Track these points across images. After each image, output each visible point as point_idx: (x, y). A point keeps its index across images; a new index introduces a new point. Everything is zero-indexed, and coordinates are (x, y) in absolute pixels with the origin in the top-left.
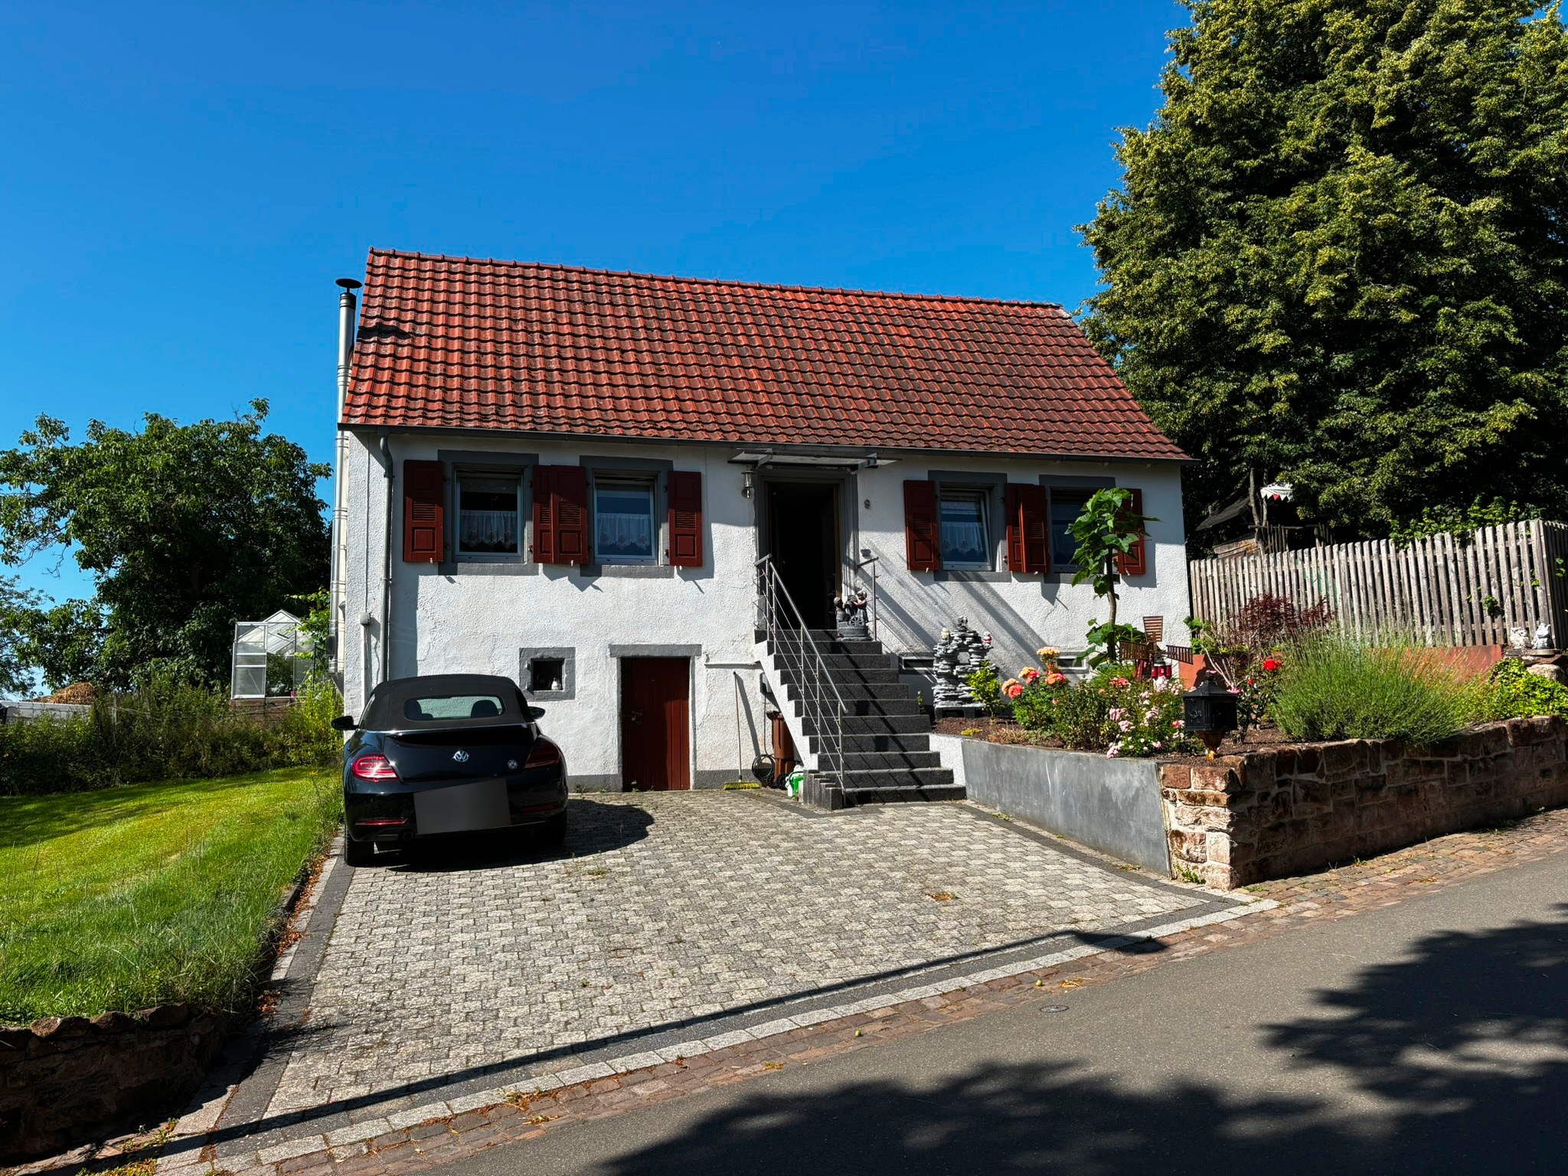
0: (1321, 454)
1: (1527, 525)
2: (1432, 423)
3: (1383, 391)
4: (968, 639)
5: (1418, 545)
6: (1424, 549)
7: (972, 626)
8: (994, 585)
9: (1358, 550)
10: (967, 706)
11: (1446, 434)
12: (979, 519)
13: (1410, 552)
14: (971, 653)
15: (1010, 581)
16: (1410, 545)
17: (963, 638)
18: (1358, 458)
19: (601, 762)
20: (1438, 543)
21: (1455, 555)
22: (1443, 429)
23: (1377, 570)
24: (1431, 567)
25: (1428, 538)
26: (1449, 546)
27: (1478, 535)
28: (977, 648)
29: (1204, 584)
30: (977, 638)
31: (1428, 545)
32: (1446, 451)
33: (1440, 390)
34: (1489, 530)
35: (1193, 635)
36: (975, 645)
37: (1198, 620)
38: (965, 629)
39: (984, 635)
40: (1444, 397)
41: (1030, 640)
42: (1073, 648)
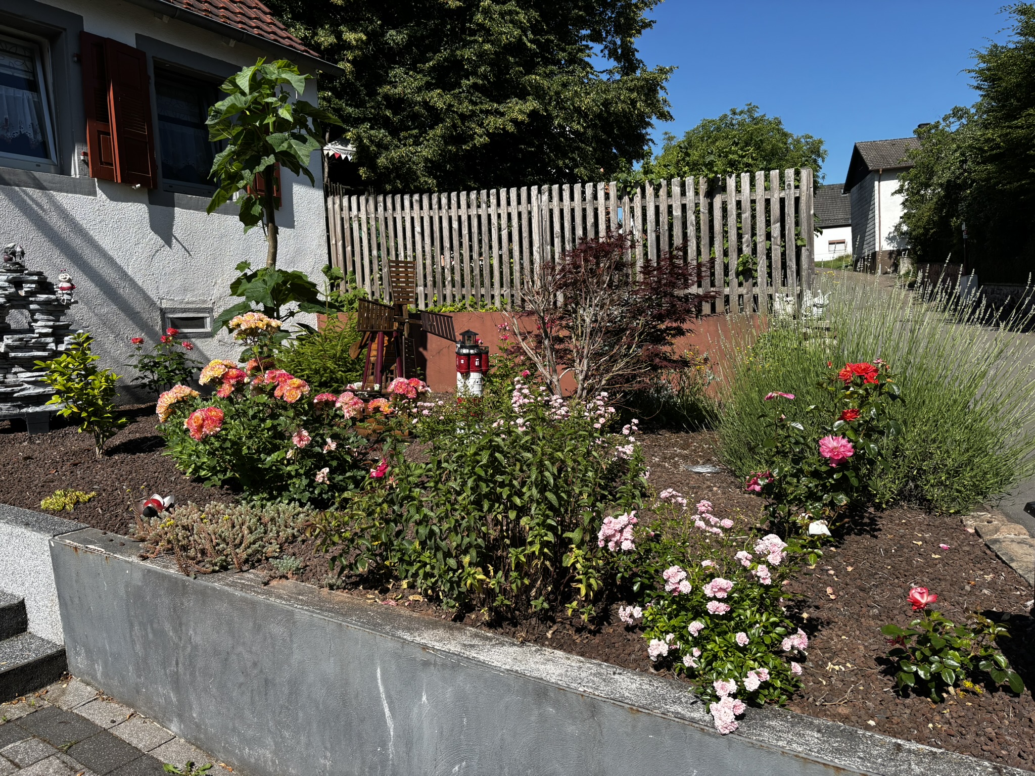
0: (378, 121)
1: (797, 173)
2: (466, 107)
3: (433, 68)
4: (27, 287)
5: (649, 190)
6: (657, 195)
7: (33, 263)
8: (65, 199)
9: (566, 195)
10: (31, 410)
11: (475, 119)
12: (32, 86)
13: (638, 199)
14: (33, 313)
15: (94, 194)
16: (638, 190)
17: (17, 284)
18: (408, 129)
20: (676, 190)
21: (697, 205)
22: (473, 113)
23: (590, 220)
24: (664, 218)
25: (664, 183)
26: (690, 193)
27: (731, 182)
28: (47, 303)
29: (347, 226)
30: (45, 286)
31: (663, 192)
32: (475, 133)
33: (472, 80)
34: (745, 177)
35: (332, 285)
36: (42, 297)
37: (337, 269)
38: (21, 268)
39: (60, 281)
40: (475, 86)
41: (125, 291)
42: (192, 303)
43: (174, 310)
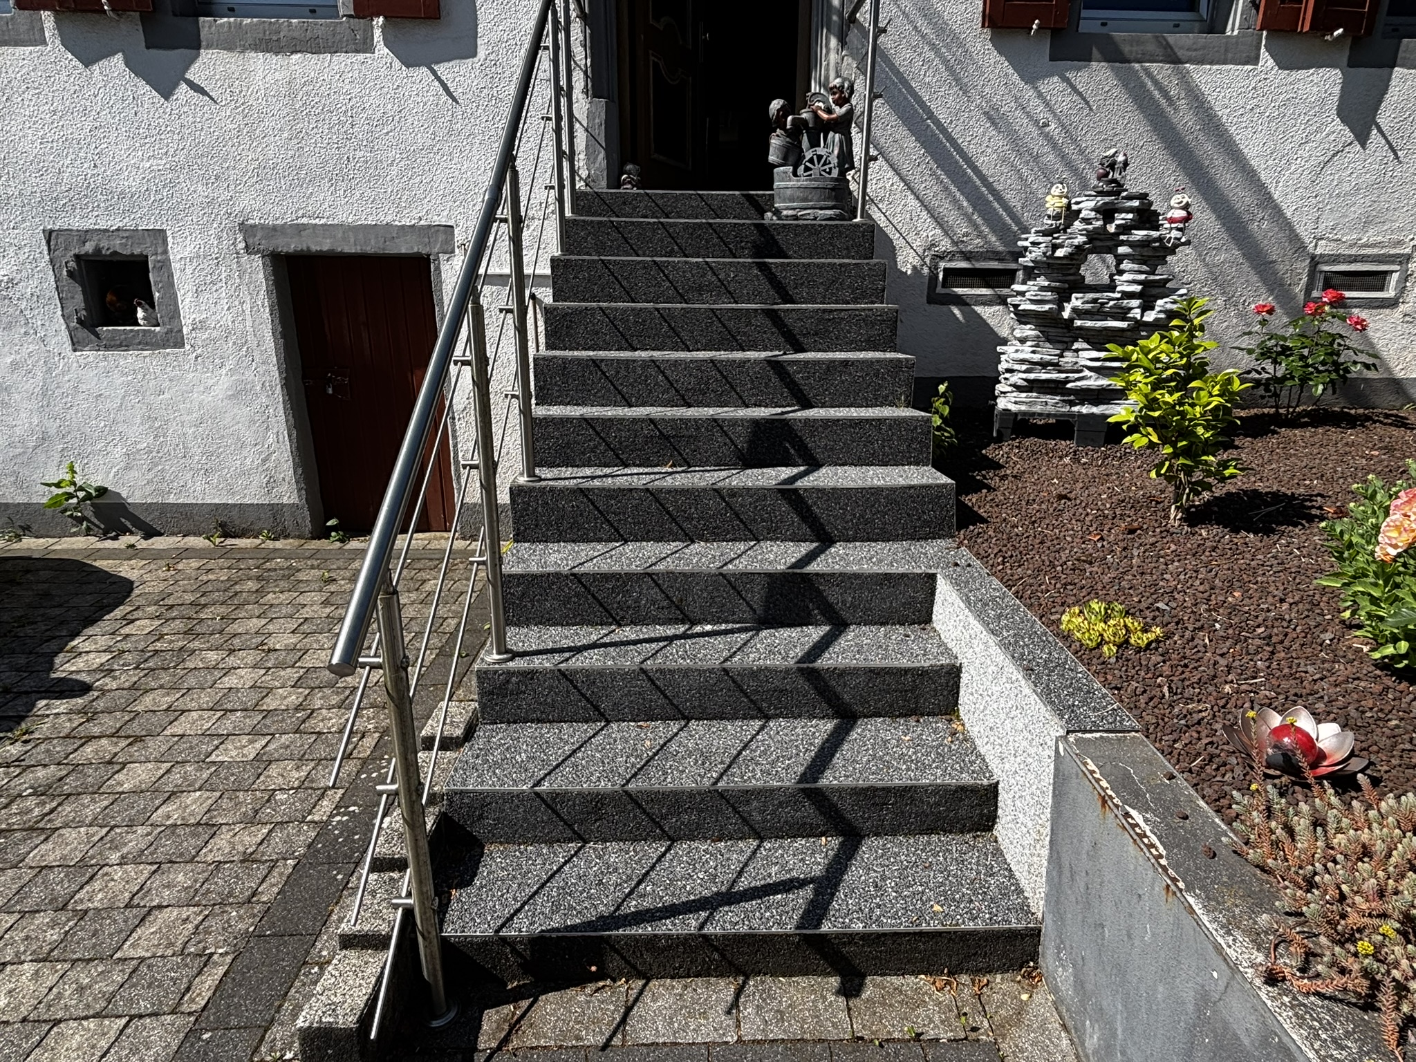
7: (1134, 182)
8: (1205, 75)
15: (1255, 60)
19: (259, 479)
28: (1145, 243)
30: (1147, 217)
36: (1139, 234)
39: (1171, 207)
41: (1261, 227)
42: (1373, 246)
43: (1336, 259)
